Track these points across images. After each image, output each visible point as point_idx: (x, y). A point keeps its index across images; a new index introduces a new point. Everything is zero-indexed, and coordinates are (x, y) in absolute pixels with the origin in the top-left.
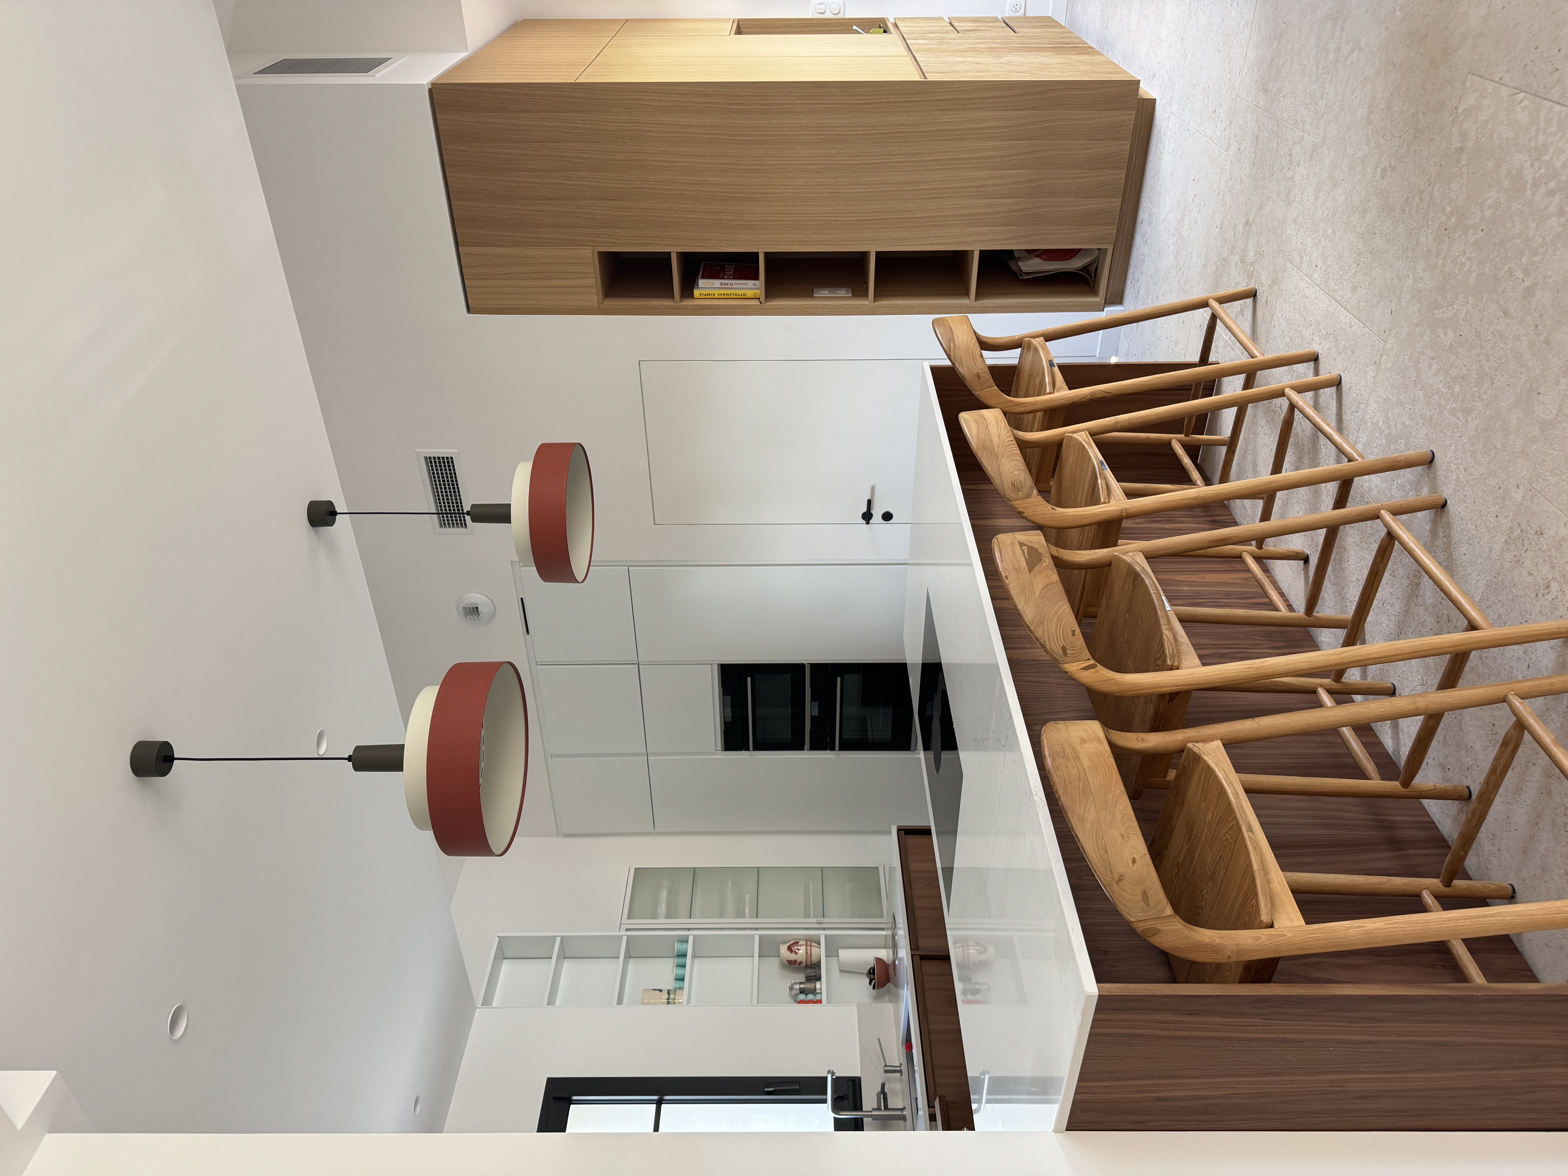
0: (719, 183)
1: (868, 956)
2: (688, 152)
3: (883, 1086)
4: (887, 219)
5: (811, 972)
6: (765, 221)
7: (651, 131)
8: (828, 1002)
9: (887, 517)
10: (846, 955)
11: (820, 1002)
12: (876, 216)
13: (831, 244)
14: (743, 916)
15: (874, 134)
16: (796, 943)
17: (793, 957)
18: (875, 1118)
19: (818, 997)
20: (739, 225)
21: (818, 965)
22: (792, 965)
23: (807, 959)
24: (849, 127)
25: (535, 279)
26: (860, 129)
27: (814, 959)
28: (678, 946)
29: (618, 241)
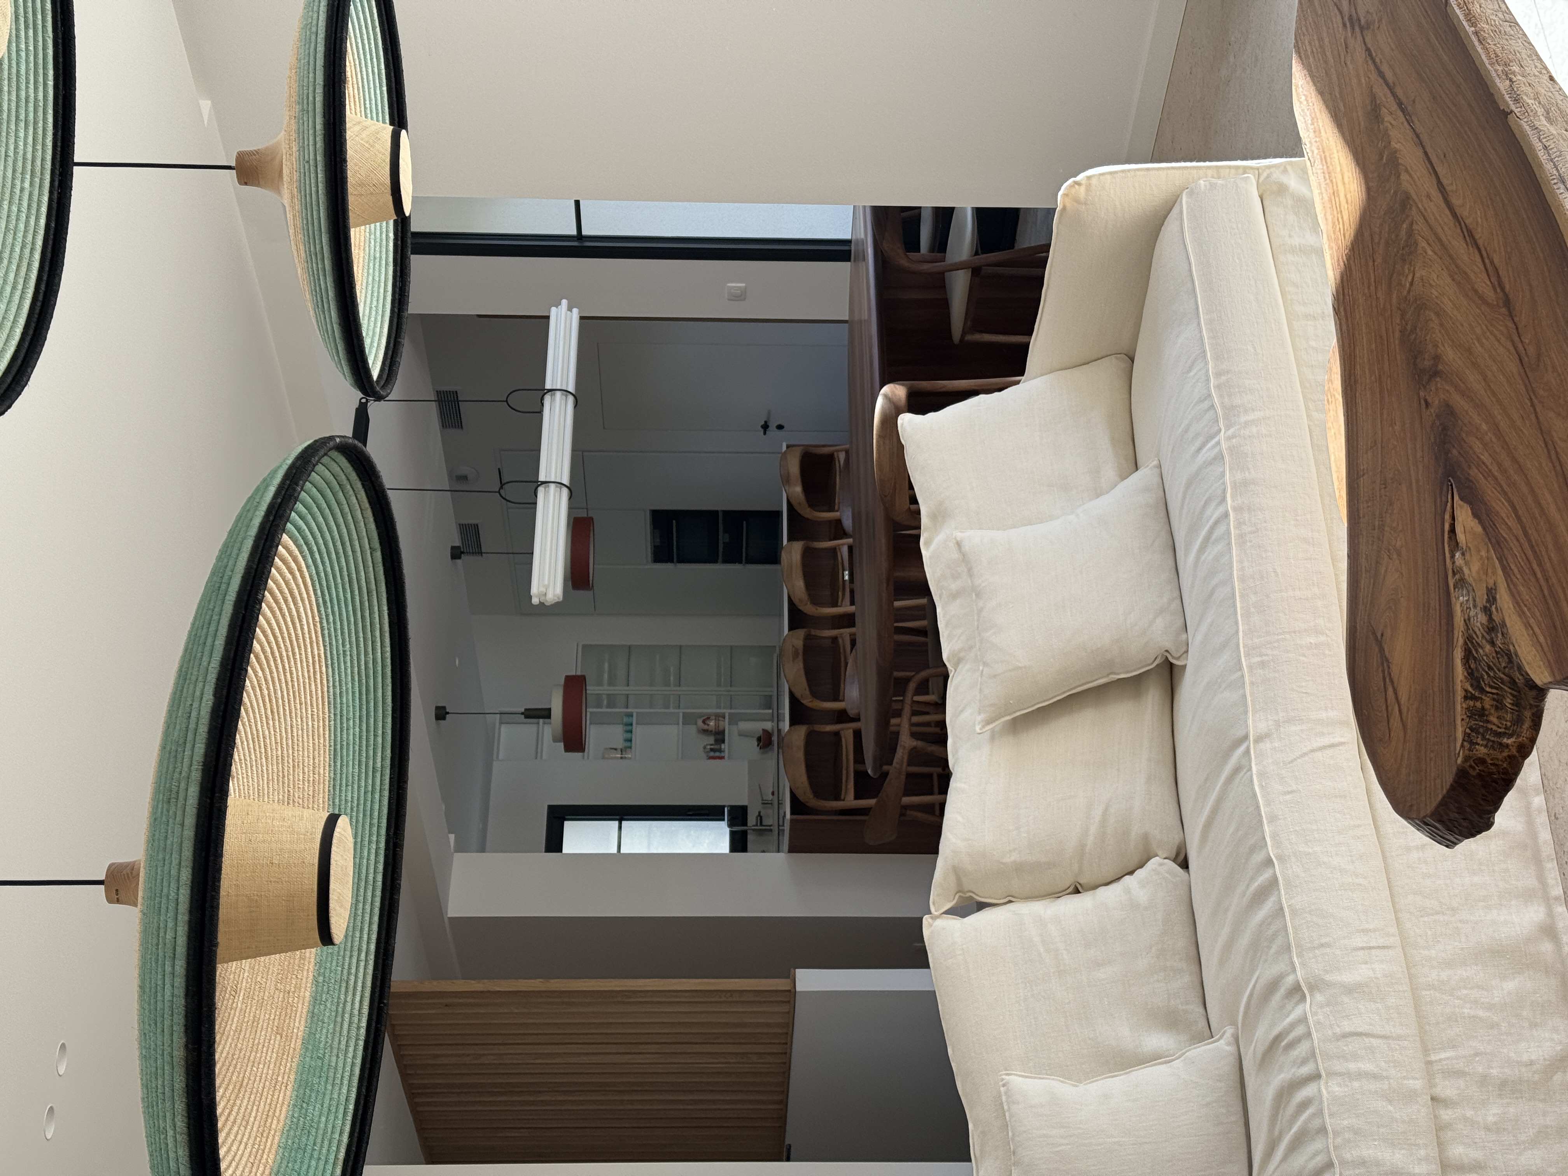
1: (759, 727)
3: (760, 813)
5: (719, 737)
8: (729, 758)
10: (744, 726)
11: (722, 758)
14: (669, 685)
16: (709, 718)
17: (706, 727)
18: (754, 830)
19: (722, 754)
21: (723, 732)
22: (705, 732)
23: (716, 728)
27: (721, 728)
28: (626, 720)
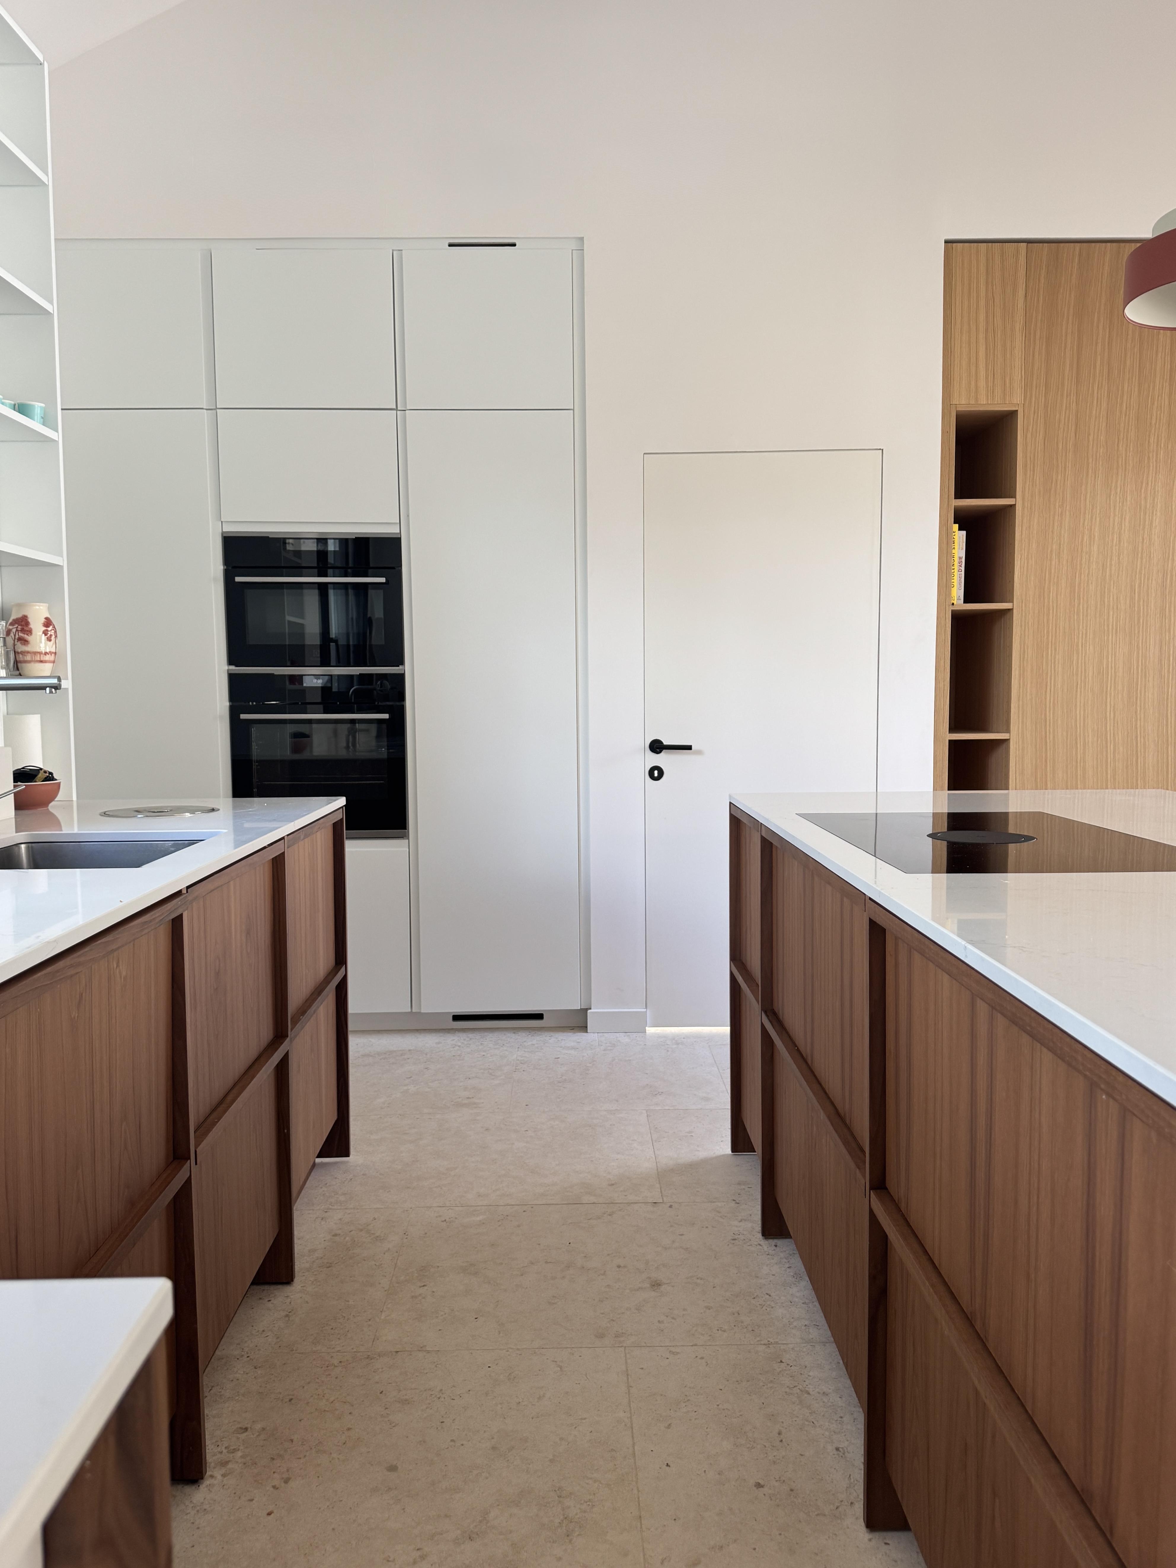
0: (1091, 558)
2: (1125, 525)
4: (1046, 749)
6: (1049, 610)
7: (1147, 484)
9: (656, 774)
12: (1049, 738)
13: (1020, 687)
15: (1137, 732)
20: (1045, 580)
23: (35, 653)
24: (1145, 703)
25: (987, 330)
26: (1142, 716)
29: (1029, 435)
